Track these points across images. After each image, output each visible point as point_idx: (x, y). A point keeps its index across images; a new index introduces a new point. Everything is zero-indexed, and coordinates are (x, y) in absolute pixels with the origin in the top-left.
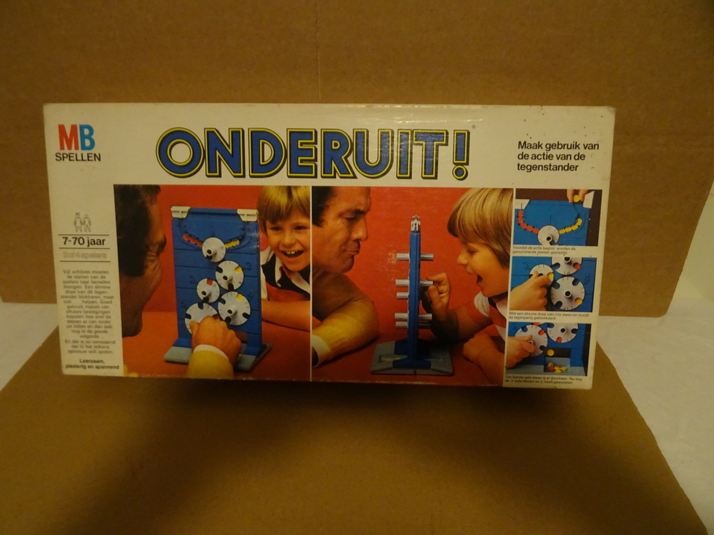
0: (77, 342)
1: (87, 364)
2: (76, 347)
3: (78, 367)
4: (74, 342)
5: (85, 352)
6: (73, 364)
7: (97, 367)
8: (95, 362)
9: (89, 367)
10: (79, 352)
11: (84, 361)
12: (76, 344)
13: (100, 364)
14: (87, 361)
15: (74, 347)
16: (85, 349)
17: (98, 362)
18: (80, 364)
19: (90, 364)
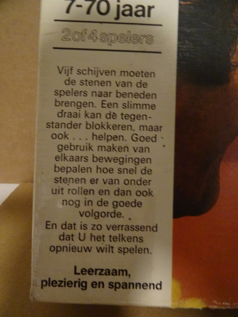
0: (72, 226)
1: (89, 279)
2: (70, 238)
3: (69, 284)
4: (65, 226)
5: (88, 249)
6: (58, 277)
7: (112, 285)
8: (108, 272)
9: (94, 285)
10: (74, 249)
11: (84, 271)
12: (68, 232)
13: (120, 279)
14: (90, 272)
15: (62, 237)
16: (87, 243)
17: (115, 272)
18: (75, 278)
19: (97, 278)
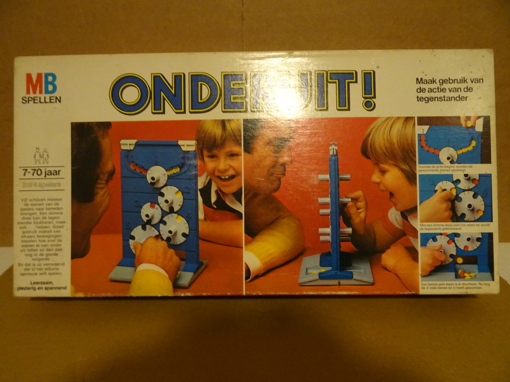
0: (29, 265)
1: (37, 286)
2: (28, 269)
3: (28, 289)
4: (27, 265)
5: (36, 274)
6: (23, 286)
7: (46, 289)
8: (44, 283)
9: (39, 289)
10: (30, 274)
11: (34, 283)
12: (28, 267)
13: (50, 286)
14: (37, 283)
15: (26, 269)
16: (36, 271)
17: (47, 283)
18: (30, 286)
19: (40, 286)
